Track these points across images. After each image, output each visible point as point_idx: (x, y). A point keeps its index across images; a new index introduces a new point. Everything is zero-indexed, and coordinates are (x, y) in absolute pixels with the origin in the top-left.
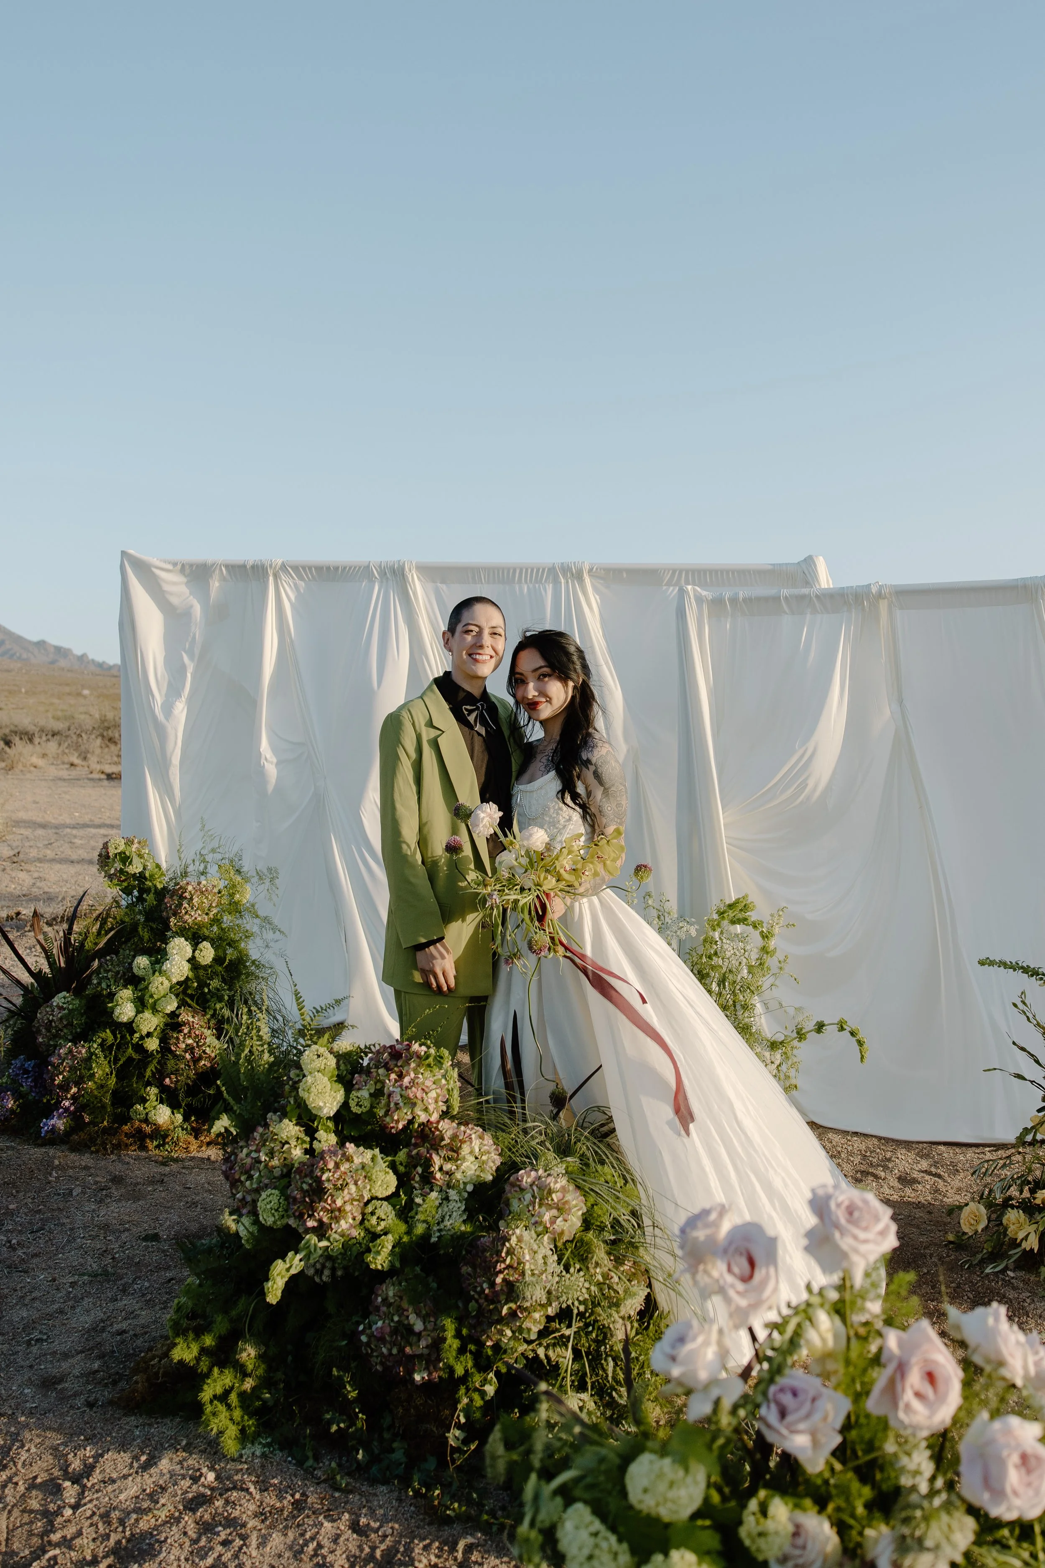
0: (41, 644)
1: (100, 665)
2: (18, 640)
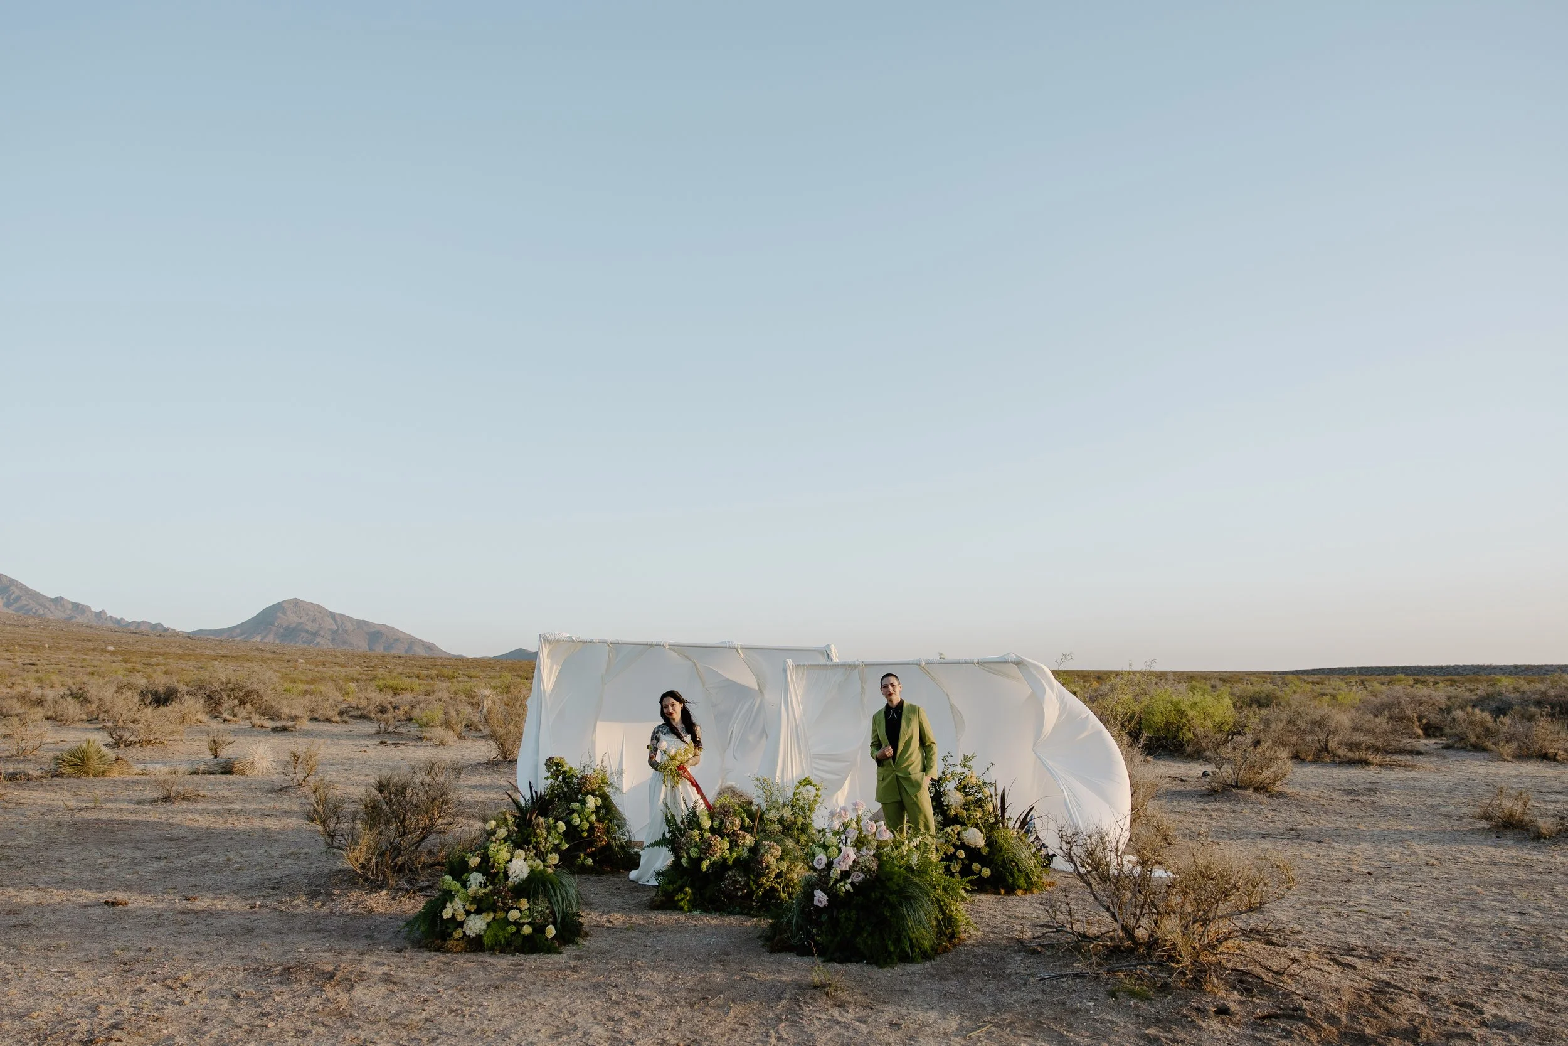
2: (35, 596)
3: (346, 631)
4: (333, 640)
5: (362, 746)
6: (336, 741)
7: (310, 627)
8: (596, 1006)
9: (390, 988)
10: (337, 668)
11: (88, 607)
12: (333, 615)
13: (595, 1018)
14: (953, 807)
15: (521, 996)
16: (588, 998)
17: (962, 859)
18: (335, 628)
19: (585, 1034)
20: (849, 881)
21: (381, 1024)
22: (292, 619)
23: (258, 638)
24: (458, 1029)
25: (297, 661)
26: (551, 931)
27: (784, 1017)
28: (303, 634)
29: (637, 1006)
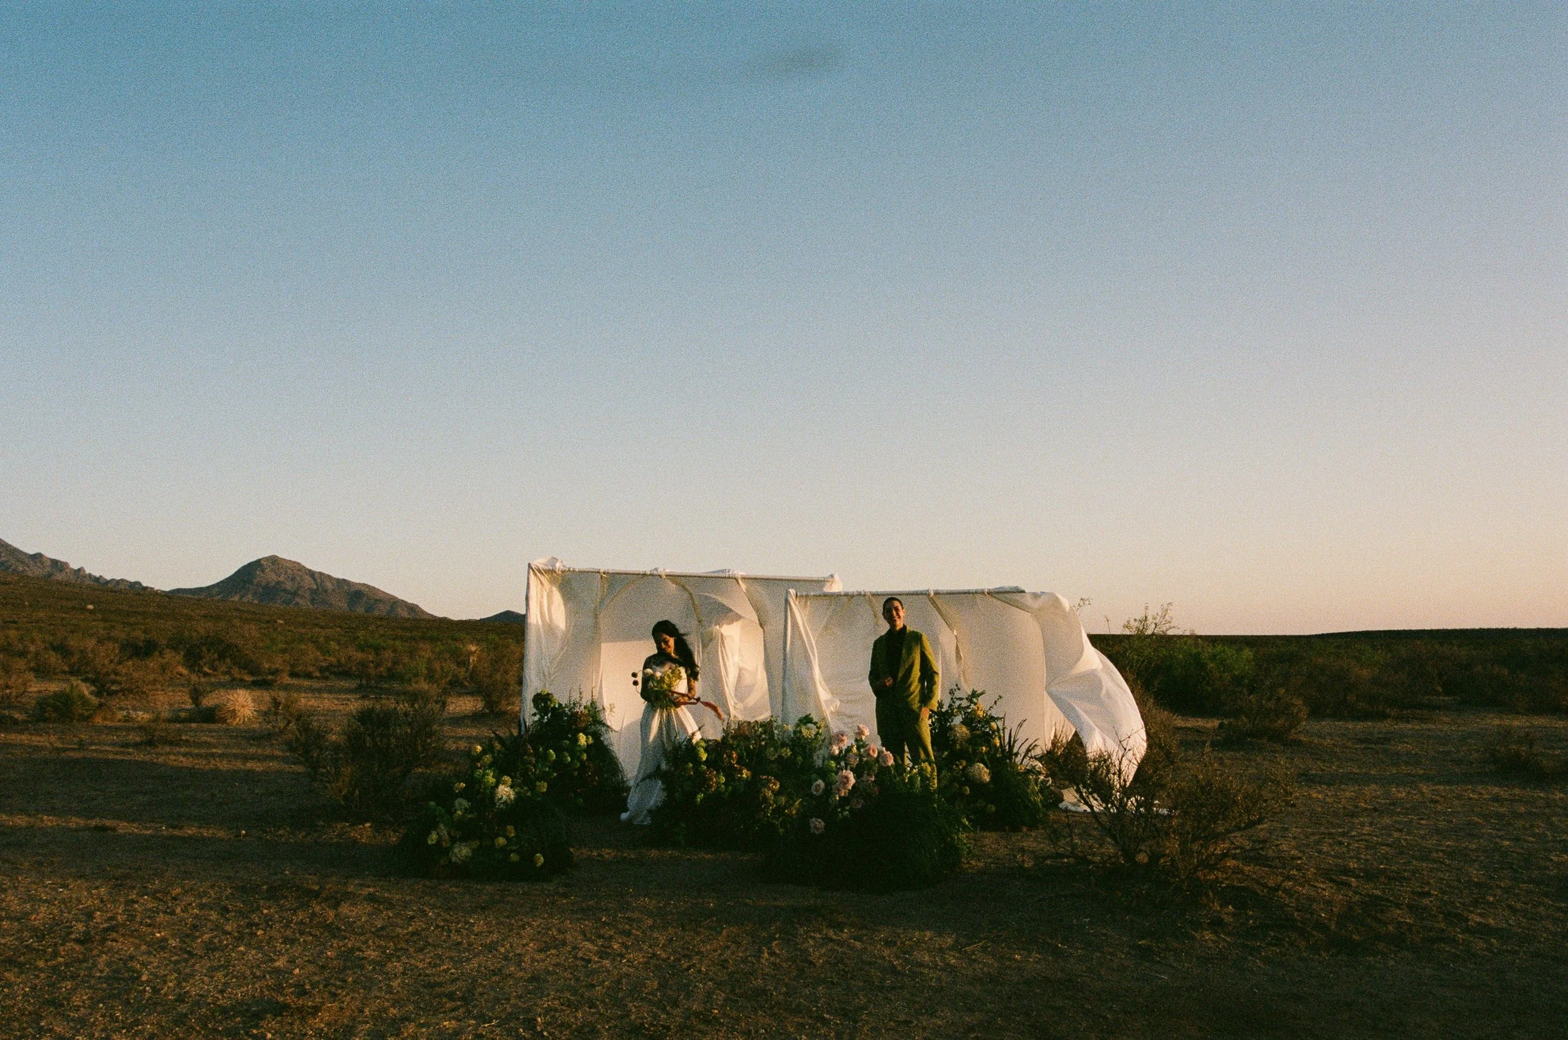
0: (38, 557)
1: (97, 580)
2: (14, 552)
3: (326, 591)
4: (313, 601)
5: (344, 700)
6: (317, 695)
7: (289, 586)
8: (586, 926)
9: (376, 906)
10: (317, 629)
11: (66, 564)
12: (312, 574)
13: (585, 936)
14: (959, 742)
15: (508, 917)
16: (579, 919)
17: (967, 796)
18: (315, 587)
19: (574, 948)
20: (848, 808)
21: (367, 936)
22: (272, 577)
23: (236, 598)
24: (445, 941)
25: (276, 622)
26: (540, 859)
27: (777, 936)
28: (282, 594)
29: (627, 927)
